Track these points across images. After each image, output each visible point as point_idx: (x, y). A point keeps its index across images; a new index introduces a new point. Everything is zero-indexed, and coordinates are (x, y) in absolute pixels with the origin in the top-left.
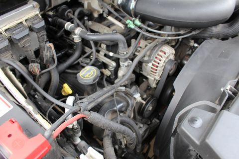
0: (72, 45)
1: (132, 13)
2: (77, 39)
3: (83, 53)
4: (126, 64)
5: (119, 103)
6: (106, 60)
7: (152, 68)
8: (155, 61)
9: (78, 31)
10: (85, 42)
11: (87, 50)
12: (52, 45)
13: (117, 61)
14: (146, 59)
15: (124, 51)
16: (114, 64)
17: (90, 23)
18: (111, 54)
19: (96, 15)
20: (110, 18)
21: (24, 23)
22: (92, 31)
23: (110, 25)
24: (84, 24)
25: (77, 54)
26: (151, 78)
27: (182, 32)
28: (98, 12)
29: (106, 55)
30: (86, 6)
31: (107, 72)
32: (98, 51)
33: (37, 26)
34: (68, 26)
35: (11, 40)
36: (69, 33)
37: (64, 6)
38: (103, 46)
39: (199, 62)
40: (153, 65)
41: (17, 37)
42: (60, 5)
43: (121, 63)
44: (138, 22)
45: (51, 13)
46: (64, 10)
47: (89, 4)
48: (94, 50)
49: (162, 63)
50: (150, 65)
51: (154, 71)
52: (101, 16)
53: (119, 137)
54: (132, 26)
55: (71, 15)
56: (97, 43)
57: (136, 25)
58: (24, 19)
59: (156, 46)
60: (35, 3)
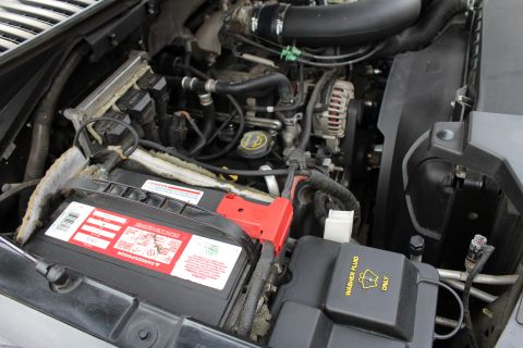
1: (279, 39)
2: (206, 100)
4: (295, 119)
6: (262, 122)
7: (330, 119)
8: (332, 107)
9: (209, 85)
12: (185, 113)
14: (318, 106)
15: (289, 99)
16: (278, 124)
18: (269, 109)
20: (247, 56)
21: (136, 87)
26: (329, 137)
27: (361, 51)
28: (215, 53)
29: (258, 115)
33: (158, 87)
34: (187, 83)
35: (131, 114)
38: (252, 102)
39: (402, 86)
40: (331, 113)
41: (139, 108)
44: (297, 51)
46: (170, 60)
48: (239, 110)
49: (343, 108)
50: (326, 114)
51: (334, 121)
54: (293, 58)
55: (182, 65)
58: (134, 80)
59: (328, 83)
60: (143, 53)
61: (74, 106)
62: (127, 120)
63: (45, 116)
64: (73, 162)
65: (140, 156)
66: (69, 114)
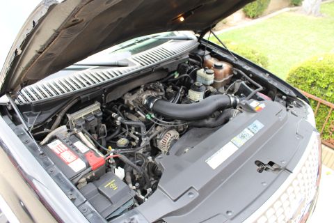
0: (114, 126)
1: (151, 110)
2: (118, 123)
3: (121, 131)
4: (145, 139)
5: (137, 159)
6: (134, 137)
7: (162, 144)
8: (164, 139)
9: (119, 118)
10: (123, 125)
11: (124, 130)
12: (105, 125)
13: (140, 137)
14: (158, 137)
15: (144, 132)
16: (138, 139)
17: (127, 114)
18: (137, 133)
19: (131, 109)
20: (138, 112)
21: (93, 113)
22: (128, 119)
23: (139, 116)
24: (123, 114)
25: (117, 132)
26: (163, 150)
28: (133, 106)
29: (134, 134)
30: (126, 102)
31: (134, 144)
32: (130, 131)
33: (98, 115)
34: (114, 115)
35: (86, 121)
36: (114, 119)
37: (113, 103)
38: (133, 128)
40: (163, 142)
41: (89, 120)
42: (110, 102)
43: (143, 139)
44: (153, 116)
45: (104, 107)
46: (112, 106)
47: (128, 101)
48: (127, 130)
49: (168, 141)
50: (161, 141)
51: (164, 146)
52: (134, 109)
53: (135, 173)
54: (149, 118)
55: (116, 109)
56: (130, 126)
57: (152, 118)
58: (92, 111)
59: (165, 130)
60: (99, 103)
61: (71, 114)
62: (84, 122)
63: (62, 114)
64: (63, 129)
65: (81, 134)
66: (68, 115)
